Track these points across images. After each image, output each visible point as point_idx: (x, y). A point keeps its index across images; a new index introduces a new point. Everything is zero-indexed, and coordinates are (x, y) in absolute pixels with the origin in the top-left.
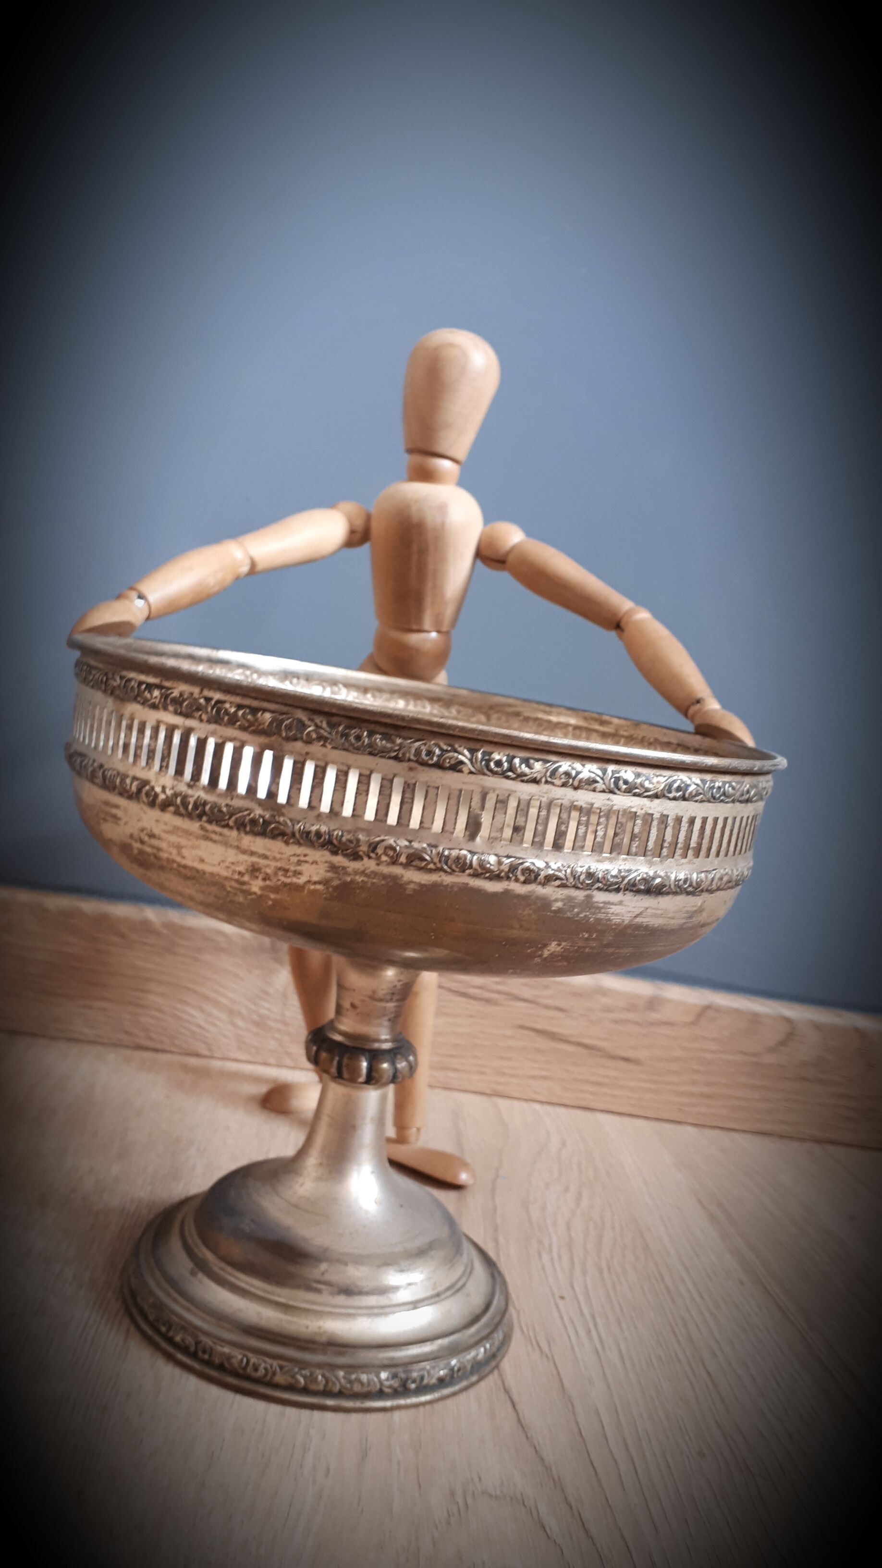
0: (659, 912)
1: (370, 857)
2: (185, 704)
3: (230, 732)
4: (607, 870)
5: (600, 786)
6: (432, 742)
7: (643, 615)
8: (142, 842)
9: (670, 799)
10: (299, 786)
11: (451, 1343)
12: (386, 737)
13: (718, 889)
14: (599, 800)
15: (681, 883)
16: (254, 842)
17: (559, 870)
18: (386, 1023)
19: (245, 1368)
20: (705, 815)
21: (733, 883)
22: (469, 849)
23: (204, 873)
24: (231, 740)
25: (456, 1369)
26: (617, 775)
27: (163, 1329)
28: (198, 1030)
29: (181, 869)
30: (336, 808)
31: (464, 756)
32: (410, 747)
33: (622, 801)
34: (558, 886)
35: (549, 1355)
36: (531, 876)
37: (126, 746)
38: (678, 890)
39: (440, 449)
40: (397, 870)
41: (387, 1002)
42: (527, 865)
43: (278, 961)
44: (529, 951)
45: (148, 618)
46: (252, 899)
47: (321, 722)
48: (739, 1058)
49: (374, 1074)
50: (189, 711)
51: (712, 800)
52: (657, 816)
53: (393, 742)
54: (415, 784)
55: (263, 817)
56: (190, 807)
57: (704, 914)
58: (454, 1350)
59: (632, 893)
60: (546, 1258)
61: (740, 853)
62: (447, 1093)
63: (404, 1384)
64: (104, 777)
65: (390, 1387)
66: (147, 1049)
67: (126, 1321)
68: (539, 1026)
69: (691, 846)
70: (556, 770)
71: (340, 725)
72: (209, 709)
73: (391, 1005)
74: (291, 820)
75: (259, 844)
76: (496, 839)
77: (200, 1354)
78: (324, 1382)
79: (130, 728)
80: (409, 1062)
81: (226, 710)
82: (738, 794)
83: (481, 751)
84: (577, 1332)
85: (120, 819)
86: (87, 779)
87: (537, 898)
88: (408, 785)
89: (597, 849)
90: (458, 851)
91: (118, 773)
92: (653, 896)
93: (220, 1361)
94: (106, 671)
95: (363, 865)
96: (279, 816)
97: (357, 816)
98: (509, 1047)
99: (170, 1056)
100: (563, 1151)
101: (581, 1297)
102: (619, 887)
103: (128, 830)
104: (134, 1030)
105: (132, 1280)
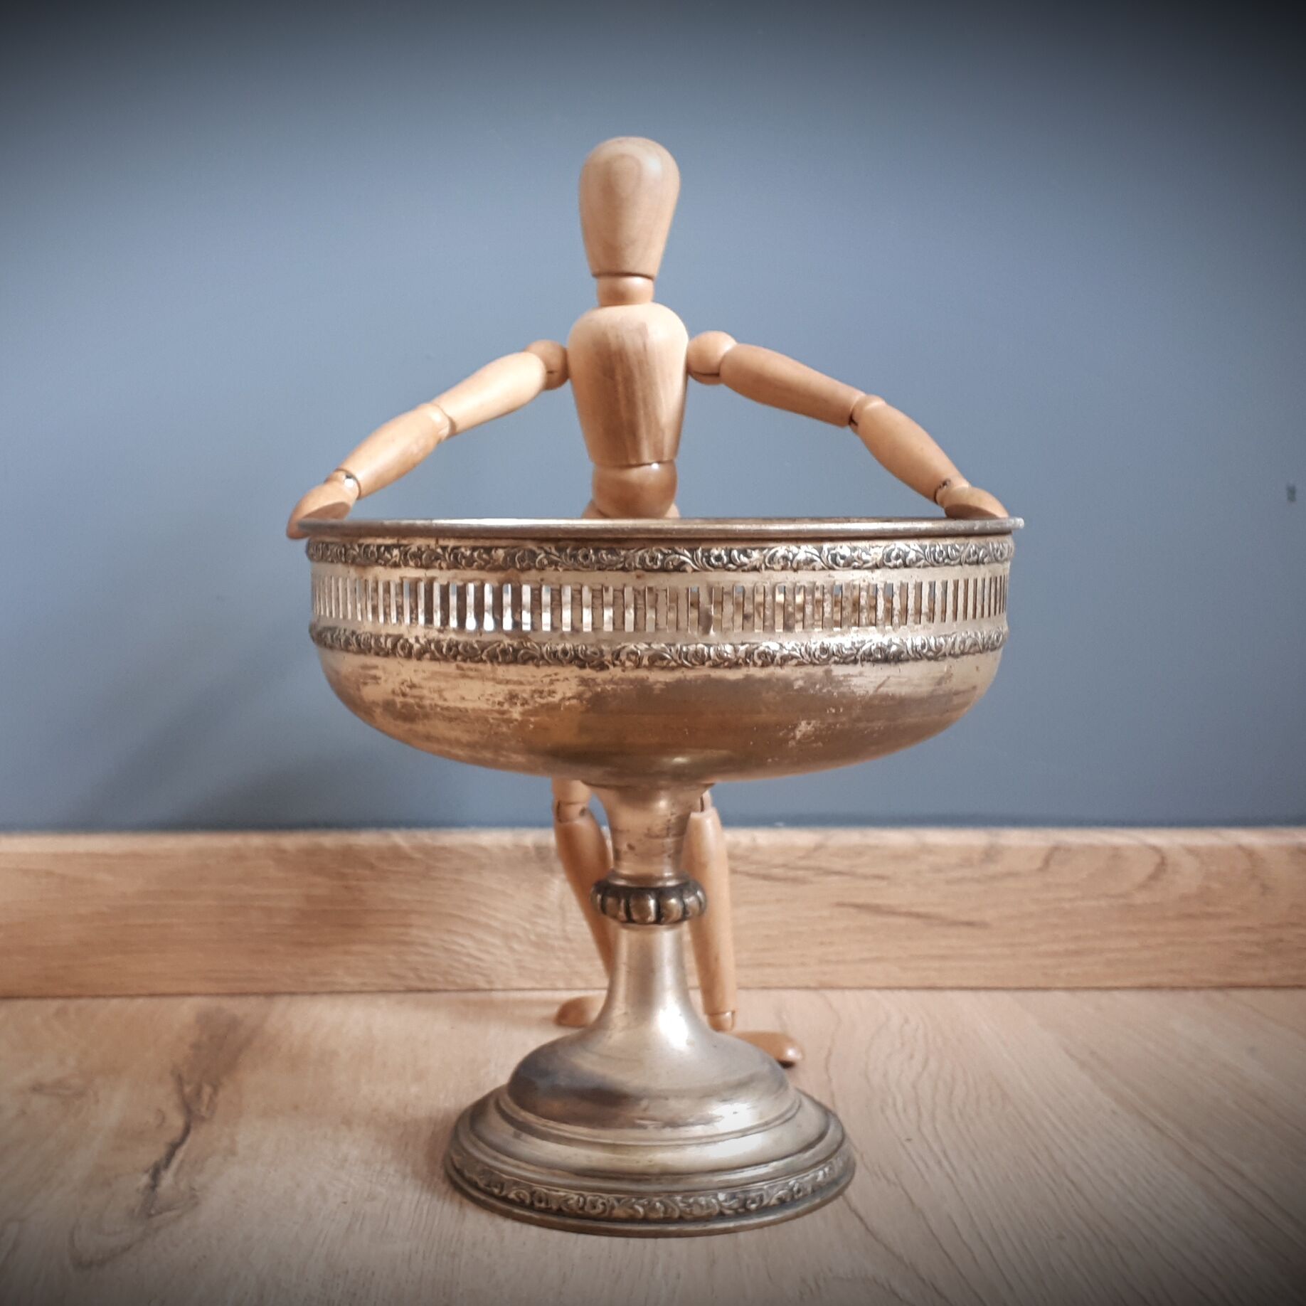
0: (904, 680)
1: (614, 665)
2: (424, 556)
3: (470, 574)
4: (840, 644)
5: (819, 564)
6: (654, 549)
7: (876, 404)
8: (404, 695)
9: (890, 567)
11: (787, 1164)
12: (611, 551)
13: (963, 653)
14: (820, 578)
15: (919, 648)
16: (508, 670)
17: (794, 650)
18: (667, 860)
19: (582, 1209)
20: (932, 580)
22: (704, 642)
23: (466, 710)
24: (471, 581)
25: (795, 1189)
26: (833, 552)
27: (496, 1191)
29: (446, 713)
30: (577, 627)
31: (686, 557)
32: (634, 557)
33: (842, 576)
34: (796, 665)
35: (898, 1184)
36: (768, 659)
37: (375, 609)
39: (628, 268)
40: (642, 673)
41: (665, 837)
42: (761, 648)
44: (781, 734)
45: (359, 497)
46: (515, 727)
47: (550, 548)
49: (664, 911)
50: (428, 562)
51: (935, 564)
52: (881, 586)
53: (618, 555)
54: (644, 593)
55: (512, 646)
56: (444, 650)
57: (955, 682)
58: (792, 1172)
59: (870, 664)
60: (889, 1112)
61: (983, 615)
64: (358, 642)
65: (730, 1208)
66: (421, 991)
67: (458, 1196)
68: (860, 901)
69: (923, 611)
70: (774, 554)
71: (567, 548)
72: (447, 556)
73: (669, 841)
74: (537, 644)
75: (513, 672)
76: (729, 629)
77: (537, 1204)
78: (662, 1209)
79: (375, 592)
80: (698, 898)
81: (462, 554)
82: (964, 556)
83: (700, 549)
84: (927, 1166)
85: (380, 678)
86: (342, 649)
87: (778, 679)
88: (639, 592)
89: (827, 625)
90: (694, 646)
91: (371, 635)
92: (892, 664)
93: (558, 1205)
94: (342, 544)
95: (610, 674)
96: (527, 643)
97: (596, 629)
98: (830, 930)
99: (445, 994)
100: (906, 1027)
101: (930, 1138)
102: (855, 659)
103: (389, 687)
104: (403, 972)
105: (456, 1159)
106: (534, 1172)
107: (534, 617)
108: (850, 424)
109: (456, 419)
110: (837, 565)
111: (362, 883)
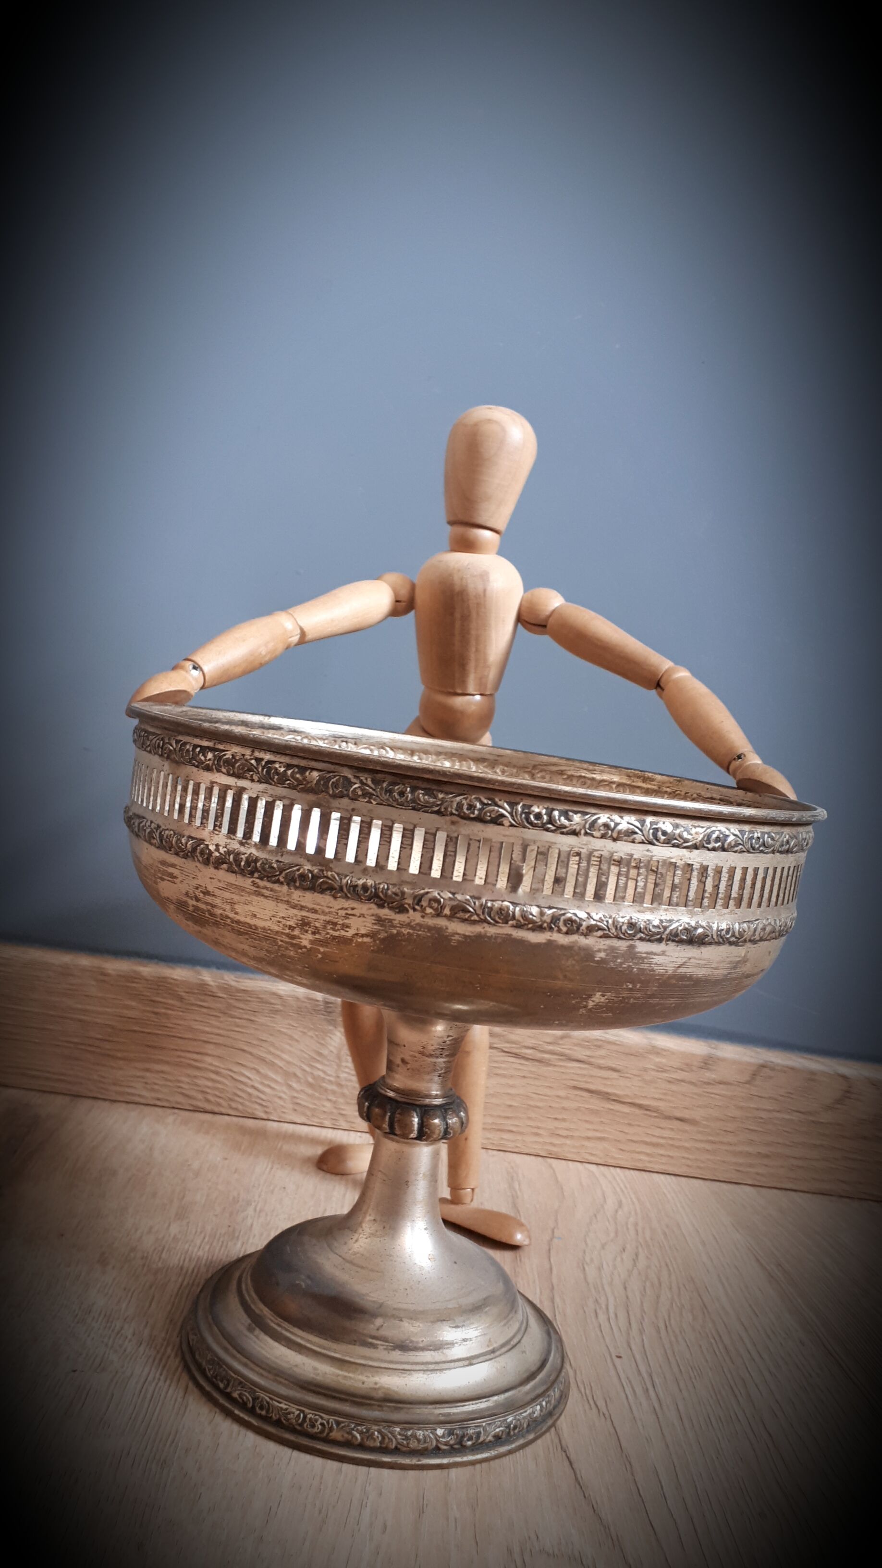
0: (703, 962)
1: (415, 910)
2: (237, 765)
3: (280, 791)
4: (649, 920)
5: (639, 837)
6: (474, 796)
7: (682, 674)
8: (197, 900)
9: (709, 850)
10: (345, 841)
11: (506, 1399)
12: (428, 792)
13: (761, 940)
14: (638, 851)
15: (723, 933)
16: (304, 897)
17: (601, 920)
18: (437, 1079)
19: (301, 1425)
20: (745, 865)
21: (776, 934)
22: (512, 901)
23: (256, 928)
24: (281, 798)
25: (512, 1426)
26: (655, 826)
27: (221, 1386)
28: (255, 1093)
29: (235, 925)
30: (382, 863)
31: (505, 809)
32: (452, 802)
33: (661, 852)
34: (601, 937)
35: (607, 1415)
36: (573, 927)
37: (182, 806)
38: (721, 940)
39: (481, 521)
40: (442, 922)
41: (438, 1057)
42: (569, 915)
43: (332, 1022)
44: (574, 1002)
45: (203, 688)
46: (303, 953)
47: (366, 779)
48: (795, 1117)
49: (426, 1130)
50: (241, 771)
51: (751, 851)
52: (696, 866)
53: (435, 797)
54: (457, 838)
55: (312, 872)
56: (243, 863)
57: (748, 964)
58: (511, 1407)
59: (674, 944)
60: (602, 1317)
61: (783, 904)
62: (501, 1154)
64: (161, 836)
65: (446, 1444)
66: (205, 1112)
67: (185, 1377)
68: (592, 1087)
69: (732, 896)
70: (595, 821)
71: (384, 782)
72: (260, 769)
73: (441, 1060)
74: (338, 874)
75: (309, 899)
76: (537, 890)
77: (258, 1411)
78: (380, 1438)
79: (185, 791)
80: (460, 1118)
81: (276, 769)
82: (778, 844)
83: (521, 805)
84: (634, 1391)
85: (176, 877)
86: (146, 841)
87: (580, 948)
88: (451, 838)
89: (638, 900)
90: (500, 902)
91: (175, 834)
92: (696, 946)
93: (278, 1416)
94: (162, 736)
95: (409, 918)
96: (327, 871)
97: (402, 869)
98: (563, 1108)
99: (226, 1117)
100: (620, 1212)
101: (638, 1357)
102: (661, 937)
103: (184, 888)
104: (193, 1093)
105: (191, 1337)
106: (261, 1375)
107: (339, 846)
108: (656, 688)
109: (305, 630)
111: (170, 1012)
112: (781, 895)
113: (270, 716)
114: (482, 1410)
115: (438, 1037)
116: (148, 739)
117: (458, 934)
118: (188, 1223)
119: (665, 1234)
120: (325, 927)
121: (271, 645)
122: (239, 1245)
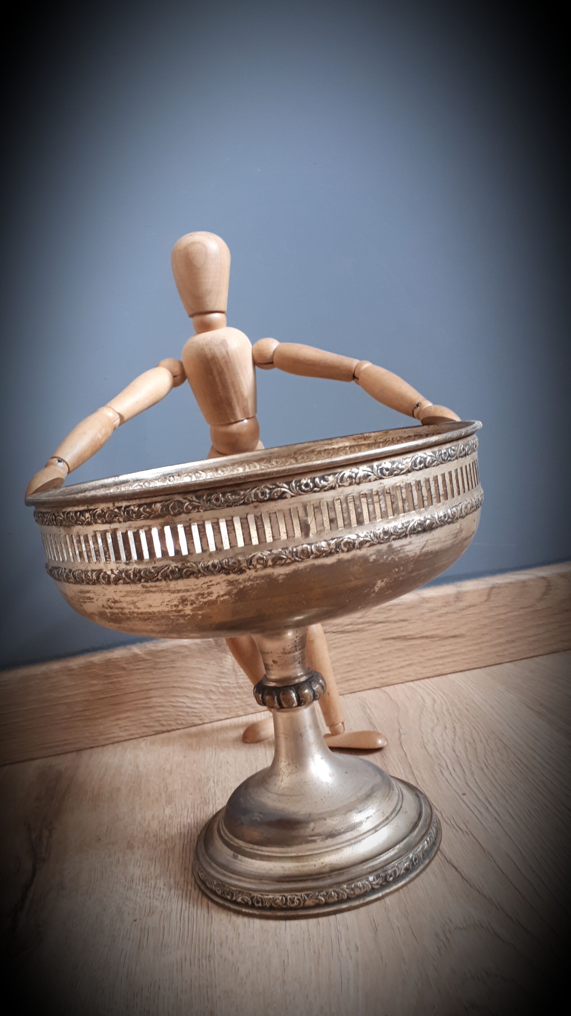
0: (436, 540)
1: (250, 569)
2: (106, 516)
3: (140, 523)
4: (395, 526)
5: (373, 477)
6: (263, 487)
7: (367, 365)
8: (111, 608)
9: (417, 470)
10: (192, 541)
11: (404, 845)
12: (234, 493)
13: (467, 514)
14: (375, 486)
15: (443, 518)
16: (178, 584)
17: (366, 536)
18: (298, 665)
19: (286, 904)
20: (443, 472)
21: (474, 508)
22: (308, 543)
23: (154, 613)
24: (142, 528)
25: (413, 859)
26: (380, 467)
27: (229, 897)
29: (140, 616)
30: (219, 546)
31: (285, 488)
32: (250, 494)
33: (389, 482)
34: (369, 546)
35: (468, 832)
36: (351, 546)
37: (81, 553)
38: (442, 523)
39: (210, 308)
40: (269, 571)
41: (294, 652)
42: (345, 540)
43: (224, 651)
44: (366, 591)
45: (69, 472)
46: (189, 619)
47: (192, 497)
48: (522, 612)
49: (302, 699)
50: (110, 519)
51: (443, 462)
52: (413, 483)
53: (239, 495)
54: (261, 515)
55: (177, 567)
56: (132, 576)
57: (463, 532)
58: (409, 848)
59: (415, 535)
60: (446, 773)
61: (473, 488)
62: (353, 694)
63: (385, 880)
64: (74, 576)
65: (377, 884)
66: (163, 732)
67: (205, 900)
68: (394, 635)
69: (441, 494)
70: (343, 476)
71: (203, 496)
72: (122, 514)
73: (297, 653)
74: (195, 563)
75: (181, 584)
76: (321, 531)
77: (256, 904)
78: (336, 895)
79: (79, 542)
80: (321, 684)
81: (132, 510)
82: (458, 452)
83: (294, 481)
84: (480, 811)
85: (92, 599)
86: (65, 581)
87: (359, 558)
88: (258, 518)
89: (384, 516)
90: (301, 546)
91: (82, 572)
92: (428, 532)
93: (269, 904)
94: (53, 512)
95: (247, 575)
96: (187, 563)
97: (234, 546)
98: (381, 654)
99: (178, 731)
100: (436, 705)
101: (475, 790)
102: (406, 534)
103: (100, 603)
104: (151, 724)
105: (200, 874)
106: (251, 883)
107: (189, 545)
109: (122, 414)
110: (385, 475)
111: (120, 679)
112: (470, 483)
113: (118, 476)
114: (392, 857)
115: (291, 640)
116: (44, 517)
117: (282, 574)
118: (175, 804)
119: (467, 710)
120: (197, 599)
121: (103, 431)
122: (211, 807)
